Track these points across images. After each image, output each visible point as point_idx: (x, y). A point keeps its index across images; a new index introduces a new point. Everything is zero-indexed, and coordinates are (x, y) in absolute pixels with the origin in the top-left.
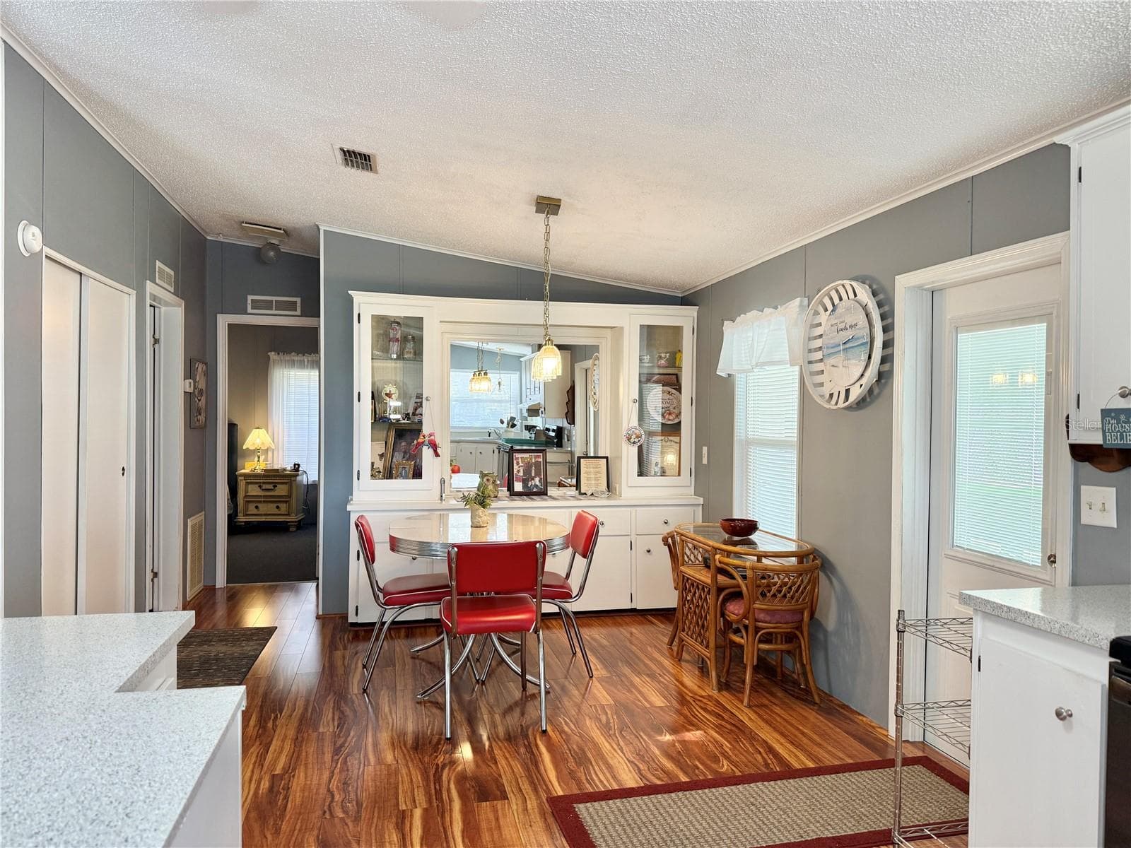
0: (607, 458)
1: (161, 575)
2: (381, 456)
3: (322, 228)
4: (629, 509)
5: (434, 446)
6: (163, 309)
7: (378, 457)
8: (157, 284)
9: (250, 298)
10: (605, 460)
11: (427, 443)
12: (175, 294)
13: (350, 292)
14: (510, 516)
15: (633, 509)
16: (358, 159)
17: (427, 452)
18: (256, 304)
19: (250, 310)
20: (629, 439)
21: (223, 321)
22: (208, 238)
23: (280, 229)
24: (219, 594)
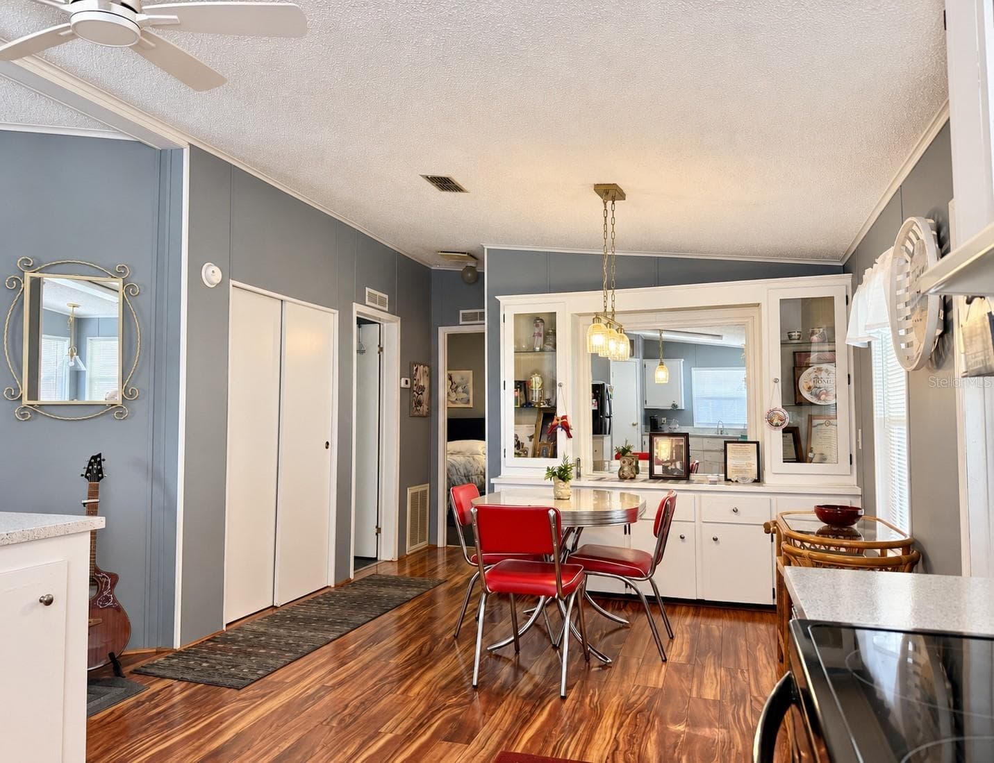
0: (757, 443)
1: (383, 531)
2: (531, 437)
3: (486, 247)
4: (768, 497)
5: (566, 427)
6: (385, 325)
7: (528, 439)
8: (367, 306)
9: (461, 312)
10: (755, 445)
11: (560, 425)
12: (391, 312)
13: (496, 297)
14: (622, 495)
15: (774, 498)
16: (445, 184)
17: (561, 434)
18: (465, 317)
19: (461, 323)
20: (771, 422)
21: (443, 333)
22: (433, 268)
23: (465, 253)
24: (440, 553)
